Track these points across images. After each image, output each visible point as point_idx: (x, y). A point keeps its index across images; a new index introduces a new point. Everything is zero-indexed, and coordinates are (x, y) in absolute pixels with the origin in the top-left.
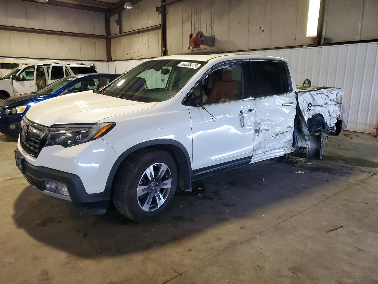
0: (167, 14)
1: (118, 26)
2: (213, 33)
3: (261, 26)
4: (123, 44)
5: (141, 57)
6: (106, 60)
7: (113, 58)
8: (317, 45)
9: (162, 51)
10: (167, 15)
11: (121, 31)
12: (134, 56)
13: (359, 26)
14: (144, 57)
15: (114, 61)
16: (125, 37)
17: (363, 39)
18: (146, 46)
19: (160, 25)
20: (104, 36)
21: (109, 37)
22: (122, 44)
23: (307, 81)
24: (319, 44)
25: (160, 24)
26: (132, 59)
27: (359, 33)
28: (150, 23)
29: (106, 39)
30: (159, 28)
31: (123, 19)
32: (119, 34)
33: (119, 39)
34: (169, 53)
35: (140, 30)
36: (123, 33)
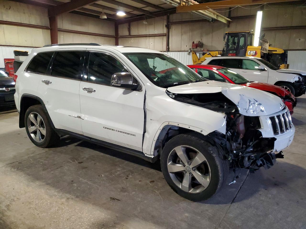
2: (202, 41)
10: (170, 29)
11: (130, 34)
16: (133, 38)
18: (152, 44)
20: (114, 36)
22: (130, 42)
28: (156, 32)
29: (116, 38)
30: (164, 36)
31: (131, 27)
32: (128, 36)
33: (127, 39)
34: (170, 50)
35: (149, 35)
36: (131, 36)
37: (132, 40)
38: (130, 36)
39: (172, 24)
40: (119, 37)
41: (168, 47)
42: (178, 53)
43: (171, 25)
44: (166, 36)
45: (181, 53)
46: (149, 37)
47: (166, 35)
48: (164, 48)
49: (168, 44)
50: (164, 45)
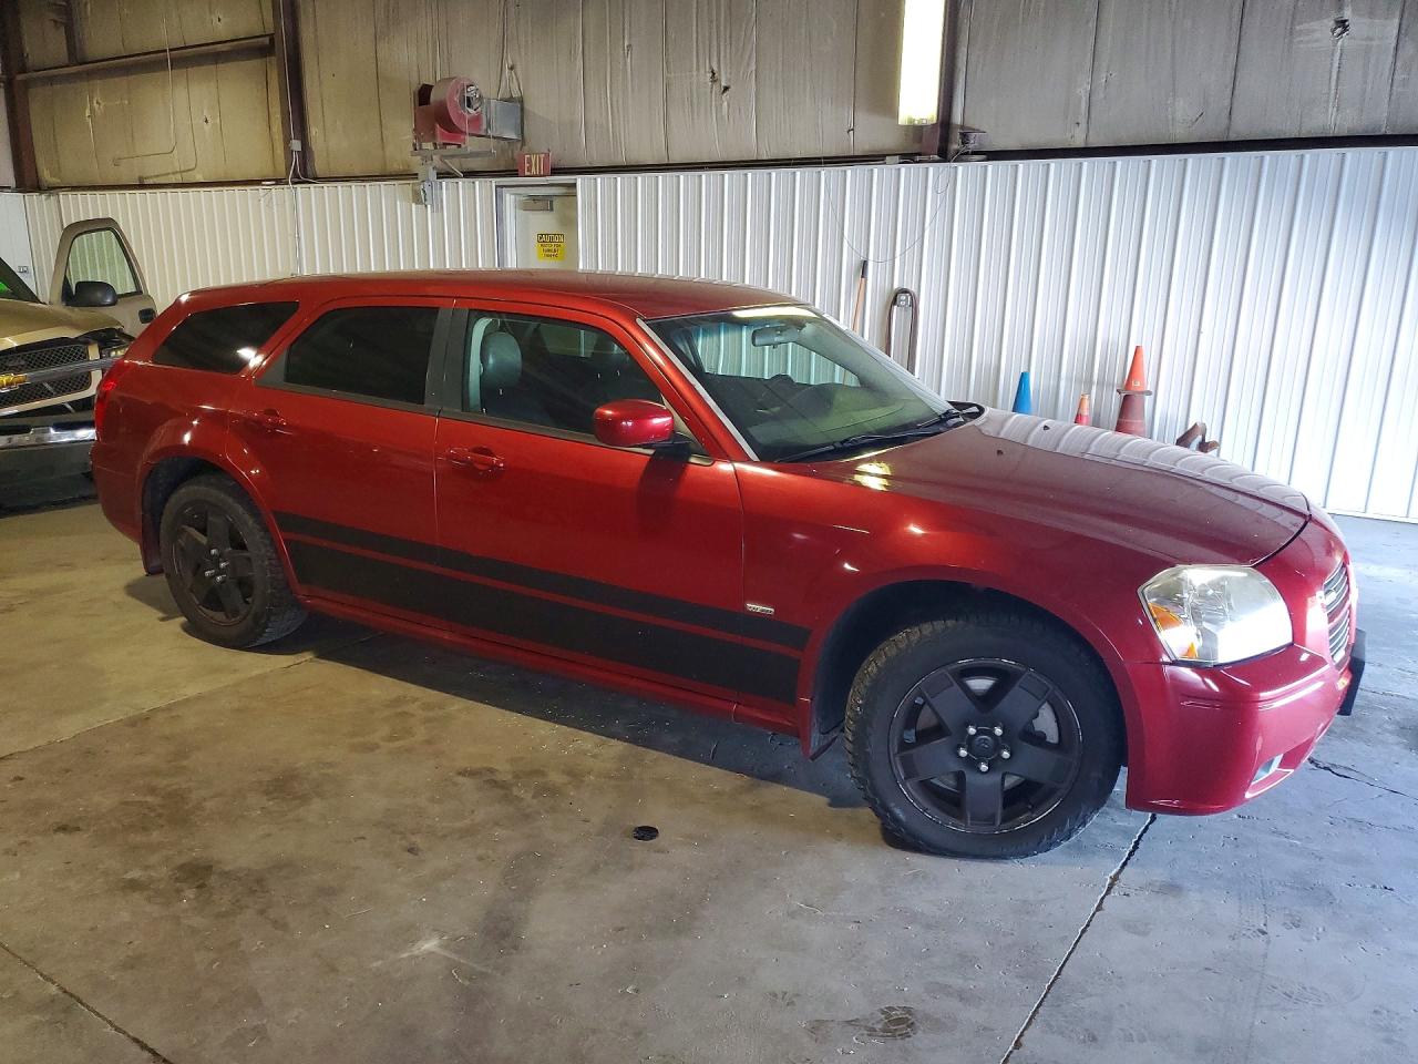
1: (63, 29)
2: (514, 86)
3: (715, 69)
4: (92, 110)
5: (188, 178)
6: (12, 183)
7: (47, 176)
8: (936, 157)
9: (288, 152)
11: (76, 56)
12: (152, 170)
13: (1082, 91)
14: (200, 178)
15: (51, 189)
16: (97, 83)
17: (1095, 142)
18: (207, 127)
19: (272, 37)
21: (20, 77)
22: (88, 112)
23: (903, 297)
24: (944, 155)
25: (270, 30)
26: (142, 186)
27: (1083, 121)
28: (221, 24)
32: (67, 66)
33: (70, 89)
34: (319, 165)
35: (176, 54)
37: (96, 102)
38: (84, 67)
41: (296, 145)
44: (275, 52)
47: (273, 43)
48: (278, 151)
49: (295, 122)
50: (275, 128)
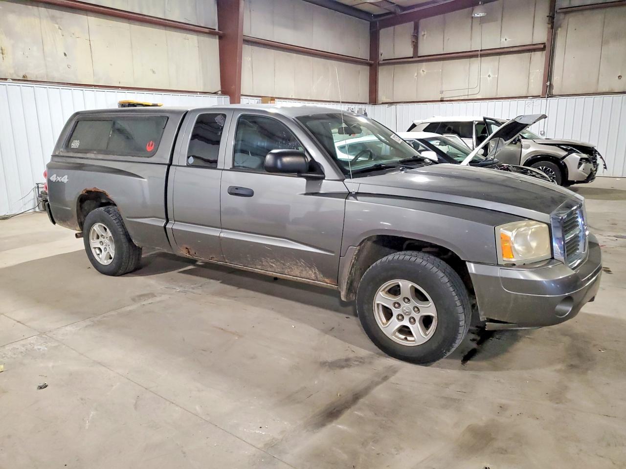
0: (560, 26)
1: (413, 44)
4: (418, 74)
5: (470, 97)
6: (367, 101)
9: (546, 86)
10: (559, 29)
11: (416, 54)
14: (479, 97)
16: (424, 63)
18: (489, 78)
19: (545, 45)
20: (366, 59)
22: (416, 74)
25: (545, 42)
26: (442, 101)
28: (506, 41)
29: (370, 65)
30: (534, 50)
31: (421, 33)
32: (412, 57)
33: (406, 65)
34: (555, 91)
35: (482, 52)
36: (421, 57)
37: (424, 69)
38: (417, 58)
39: (566, 13)
40: (380, 62)
41: (548, 84)
42: (590, 99)
43: (562, 16)
44: (543, 49)
45: (598, 98)
46: (482, 56)
47: (545, 47)
48: (532, 86)
49: (548, 75)
50: (532, 78)
